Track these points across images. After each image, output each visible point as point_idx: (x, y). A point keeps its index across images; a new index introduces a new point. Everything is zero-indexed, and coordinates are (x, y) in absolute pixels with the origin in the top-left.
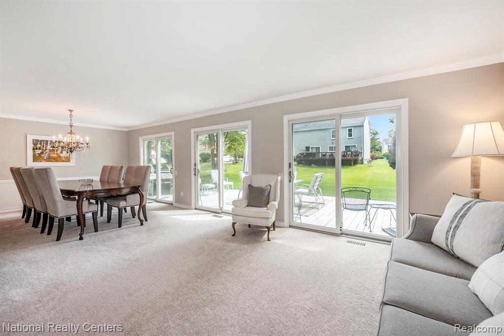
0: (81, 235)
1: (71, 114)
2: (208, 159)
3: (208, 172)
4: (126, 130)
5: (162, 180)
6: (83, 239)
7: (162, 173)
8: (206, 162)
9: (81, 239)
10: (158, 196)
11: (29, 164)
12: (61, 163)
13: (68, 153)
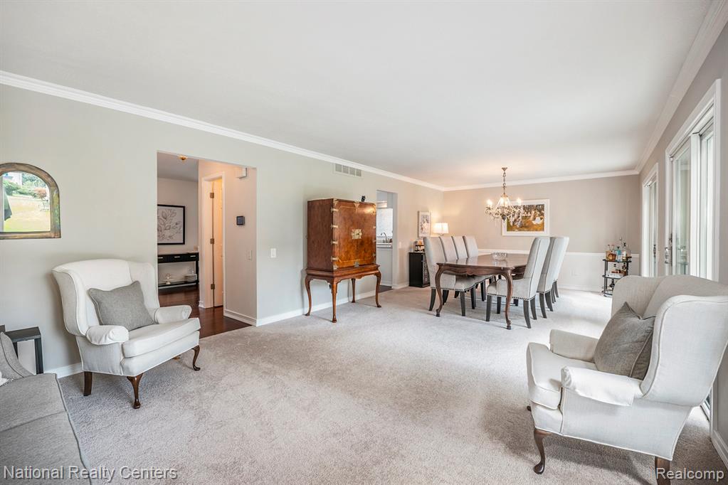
1: (504, 174)
6: (439, 317)
9: (438, 315)
11: (503, 234)
12: (534, 232)
13: (541, 219)
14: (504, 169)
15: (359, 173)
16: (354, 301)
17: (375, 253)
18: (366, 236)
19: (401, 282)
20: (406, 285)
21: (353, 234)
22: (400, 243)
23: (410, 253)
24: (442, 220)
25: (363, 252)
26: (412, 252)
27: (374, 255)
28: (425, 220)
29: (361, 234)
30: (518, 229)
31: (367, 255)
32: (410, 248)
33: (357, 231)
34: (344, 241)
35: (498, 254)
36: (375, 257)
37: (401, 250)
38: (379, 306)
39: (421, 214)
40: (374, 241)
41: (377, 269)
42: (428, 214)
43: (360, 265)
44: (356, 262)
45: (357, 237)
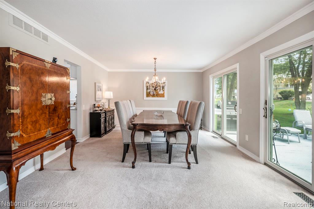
0: (133, 163)
1: (155, 62)
2: (291, 96)
3: (290, 110)
4: (201, 71)
5: (228, 116)
6: (134, 168)
7: (227, 109)
8: (288, 100)
9: (133, 167)
10: (223, 132)
11: (145, 99)
12: (160, 98)
13: (163, 91)
14: (155, 59)
15: (45, 38)
16: (42, 169)
17: (69, 118)
18: (59, 101)
19: (84, 135)
20: (88, 137)
21: (43, 99)
22: (84, 106)
23: (90, 113)
24: (109, 90)
25: (57, 118)
26: (92, 112)
27: (68, 120)
28: (99, 89)
29: (53, 99)
30: (152, 96)
31: (62, 121)
32: (90, 109)
33: (49, 96)
34: (30, 107)
35: (157, 111)
36: (69, 121)
37: (85, 111)
38: (73, 169)
39: (97, 84)
40: (68, 106)
41: (72, 133)
42: (101, 85)
43: (53, 134)
44: (47, 132)
45: (49, 102)
